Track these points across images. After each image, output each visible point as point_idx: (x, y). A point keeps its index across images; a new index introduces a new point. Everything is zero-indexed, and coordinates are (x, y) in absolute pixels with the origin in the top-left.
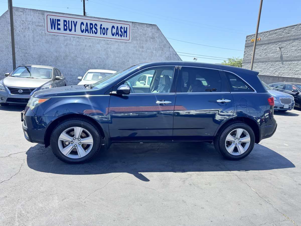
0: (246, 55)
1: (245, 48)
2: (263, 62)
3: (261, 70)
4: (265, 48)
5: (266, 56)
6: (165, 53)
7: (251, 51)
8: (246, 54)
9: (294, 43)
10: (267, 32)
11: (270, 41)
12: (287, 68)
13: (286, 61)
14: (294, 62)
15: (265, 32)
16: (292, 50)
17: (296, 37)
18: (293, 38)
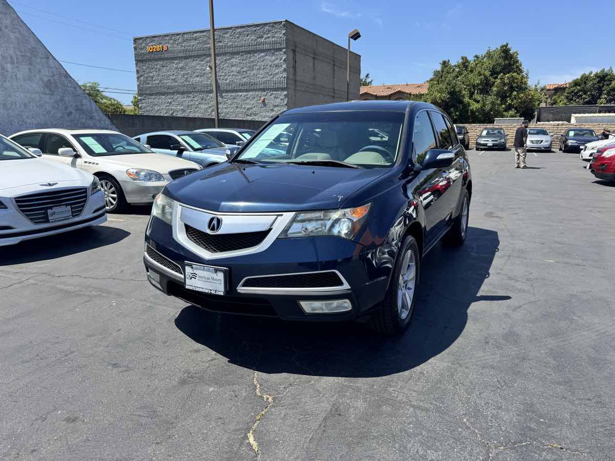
0: (142, 78)
1: (136, 64)
2: (183, 93)
3: (182, 108)
4: (181, 65)
5: (186, 80)
6: (40, 71)
7: (152, 70)
8: (141, 76)
9: (233, 60)
10: (178, 35)
11: (188, 54)
12: (231, 104)
13: (227, 91)
14: (240, 94)
15: (173, 35)
16: (232, 72)
17: (235, 50)
18: (230, 50)
